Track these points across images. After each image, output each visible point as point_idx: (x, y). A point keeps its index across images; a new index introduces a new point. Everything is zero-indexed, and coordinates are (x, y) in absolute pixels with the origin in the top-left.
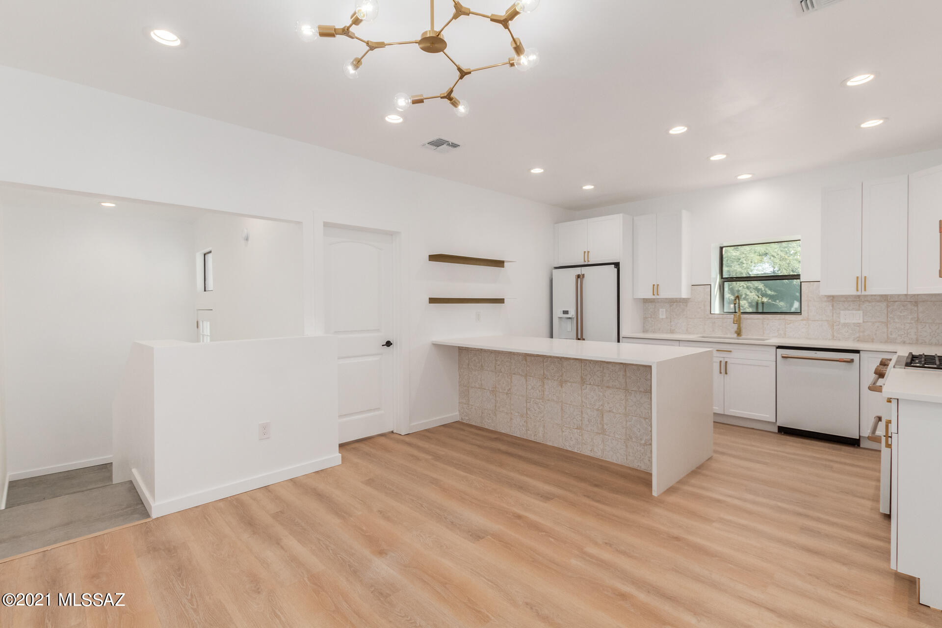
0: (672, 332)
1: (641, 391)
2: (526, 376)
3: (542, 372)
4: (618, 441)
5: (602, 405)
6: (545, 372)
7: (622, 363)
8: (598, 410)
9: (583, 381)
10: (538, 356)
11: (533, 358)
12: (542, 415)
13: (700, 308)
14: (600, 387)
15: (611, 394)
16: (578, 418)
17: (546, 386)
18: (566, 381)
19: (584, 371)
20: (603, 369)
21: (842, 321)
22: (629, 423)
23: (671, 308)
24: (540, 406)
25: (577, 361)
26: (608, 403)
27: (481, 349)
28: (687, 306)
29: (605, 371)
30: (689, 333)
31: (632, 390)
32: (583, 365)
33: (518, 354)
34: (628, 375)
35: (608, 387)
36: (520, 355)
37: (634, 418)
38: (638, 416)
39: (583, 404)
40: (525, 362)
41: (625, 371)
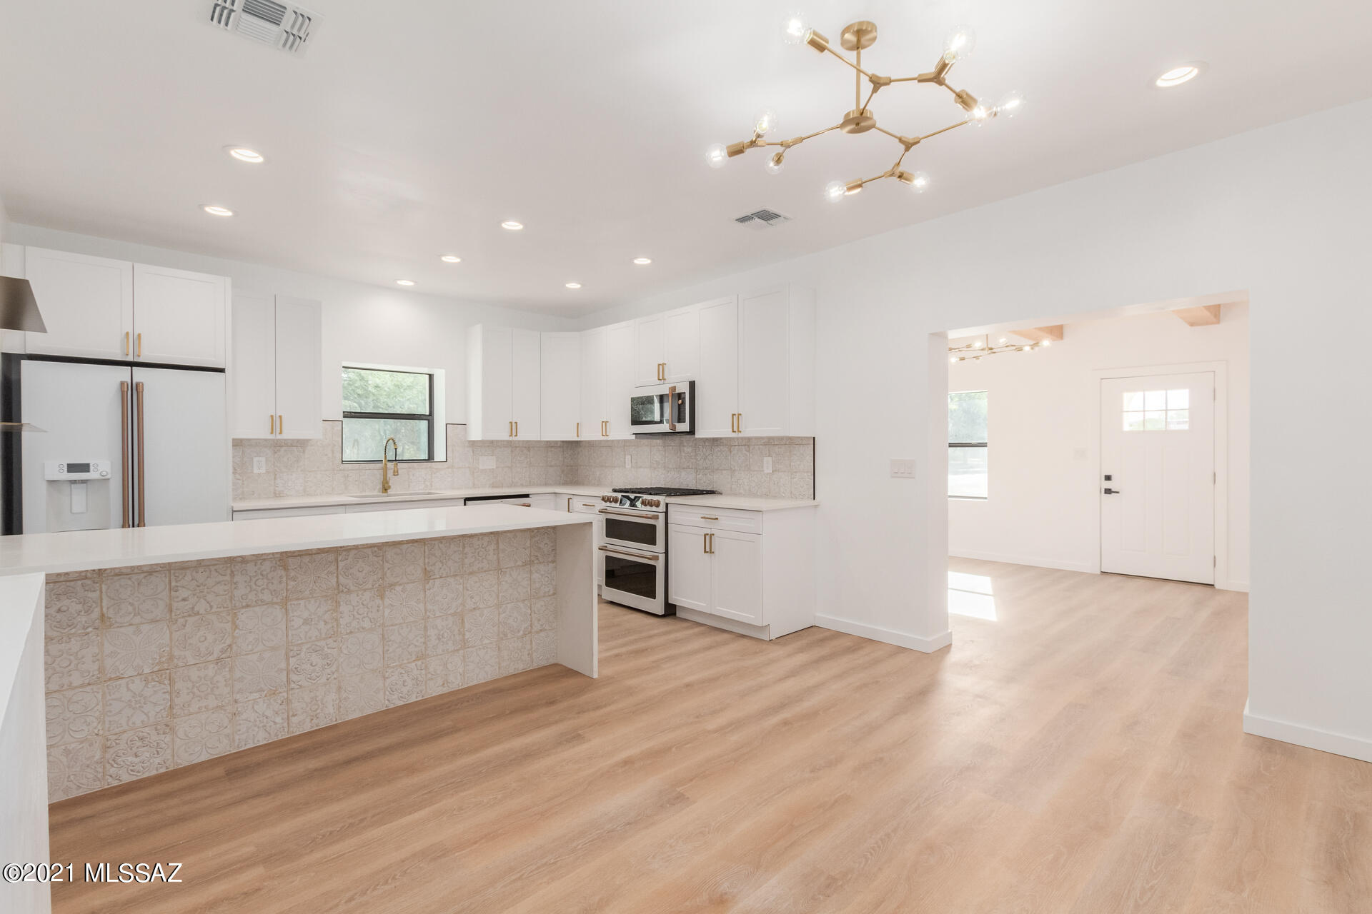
0: (277, 495)
1: (518, 566)
2: (284, 604)
3: (334, 581)
4: (487, 648)
5: (461, 604)
6: (342, 580)
7: (492, 533)
8: (454, 615)
9: (427, 575)
10: (321, 551)
11: (306, 559)
12: (333, 669)
13: (326, 455)
14: (458, 578)
15: (476, 582)
16: (417, 641)
17: (344, 608)
18: (392, 585)
19: (429, 558)
20: (464, 547)
21: (481, 467)
22: (502, 616)
23: (276, 455)
24: (329, 651)
25: (416, 544)
26: (472, 597)
27: (100, 572)
28: (304, 452)
29: (466, 550)
30: (308, 495)
31: (507, 568)
32: (426, 550)
33: (259, 559)
34: (501, 546)
35: (471, 573)
36: (264, 560)
37: (509, 606)
38: (515, 601)
39: (428, 613)
40: (283, 573)
41: (498, 543)
